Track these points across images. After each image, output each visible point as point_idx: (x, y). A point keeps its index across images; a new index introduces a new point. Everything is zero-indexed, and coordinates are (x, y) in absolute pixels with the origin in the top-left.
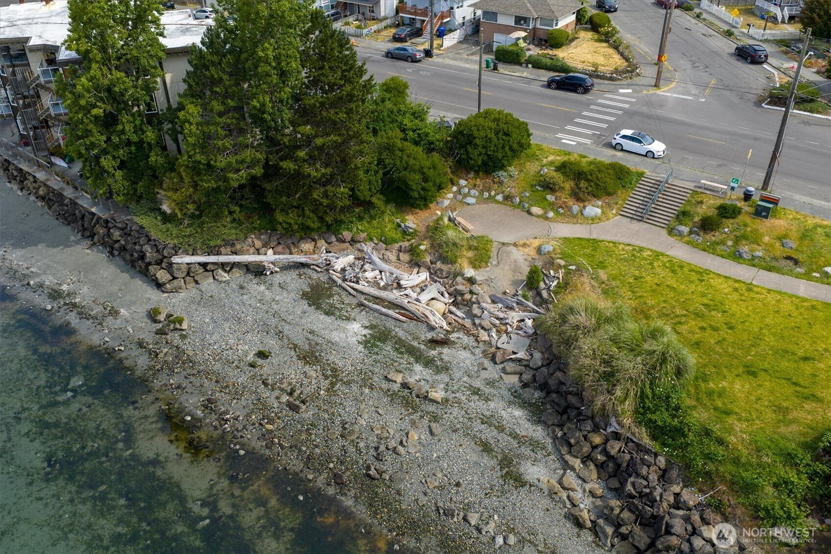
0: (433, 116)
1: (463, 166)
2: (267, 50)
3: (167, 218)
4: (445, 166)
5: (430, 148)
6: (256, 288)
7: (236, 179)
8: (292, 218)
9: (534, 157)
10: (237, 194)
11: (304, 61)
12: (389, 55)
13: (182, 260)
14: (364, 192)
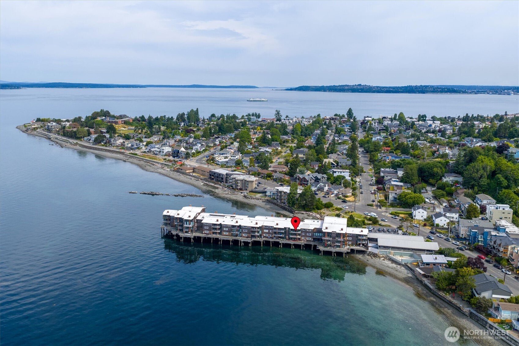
0: (323, 202)
1: (325, 207)
2: (307, 194)
3: (295, 208)
4: (324, 207)
5: (322, 205)
6: (302, 215)
7: (303, 205)
8: (307, 209)
9: (334, 207)
10: (302, 206)
11: (310, 195)
12: (323, 197)
13: (296, 212)
14: (314, 208)
